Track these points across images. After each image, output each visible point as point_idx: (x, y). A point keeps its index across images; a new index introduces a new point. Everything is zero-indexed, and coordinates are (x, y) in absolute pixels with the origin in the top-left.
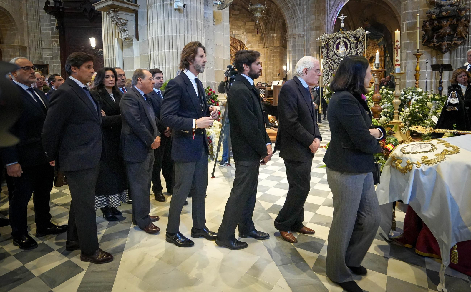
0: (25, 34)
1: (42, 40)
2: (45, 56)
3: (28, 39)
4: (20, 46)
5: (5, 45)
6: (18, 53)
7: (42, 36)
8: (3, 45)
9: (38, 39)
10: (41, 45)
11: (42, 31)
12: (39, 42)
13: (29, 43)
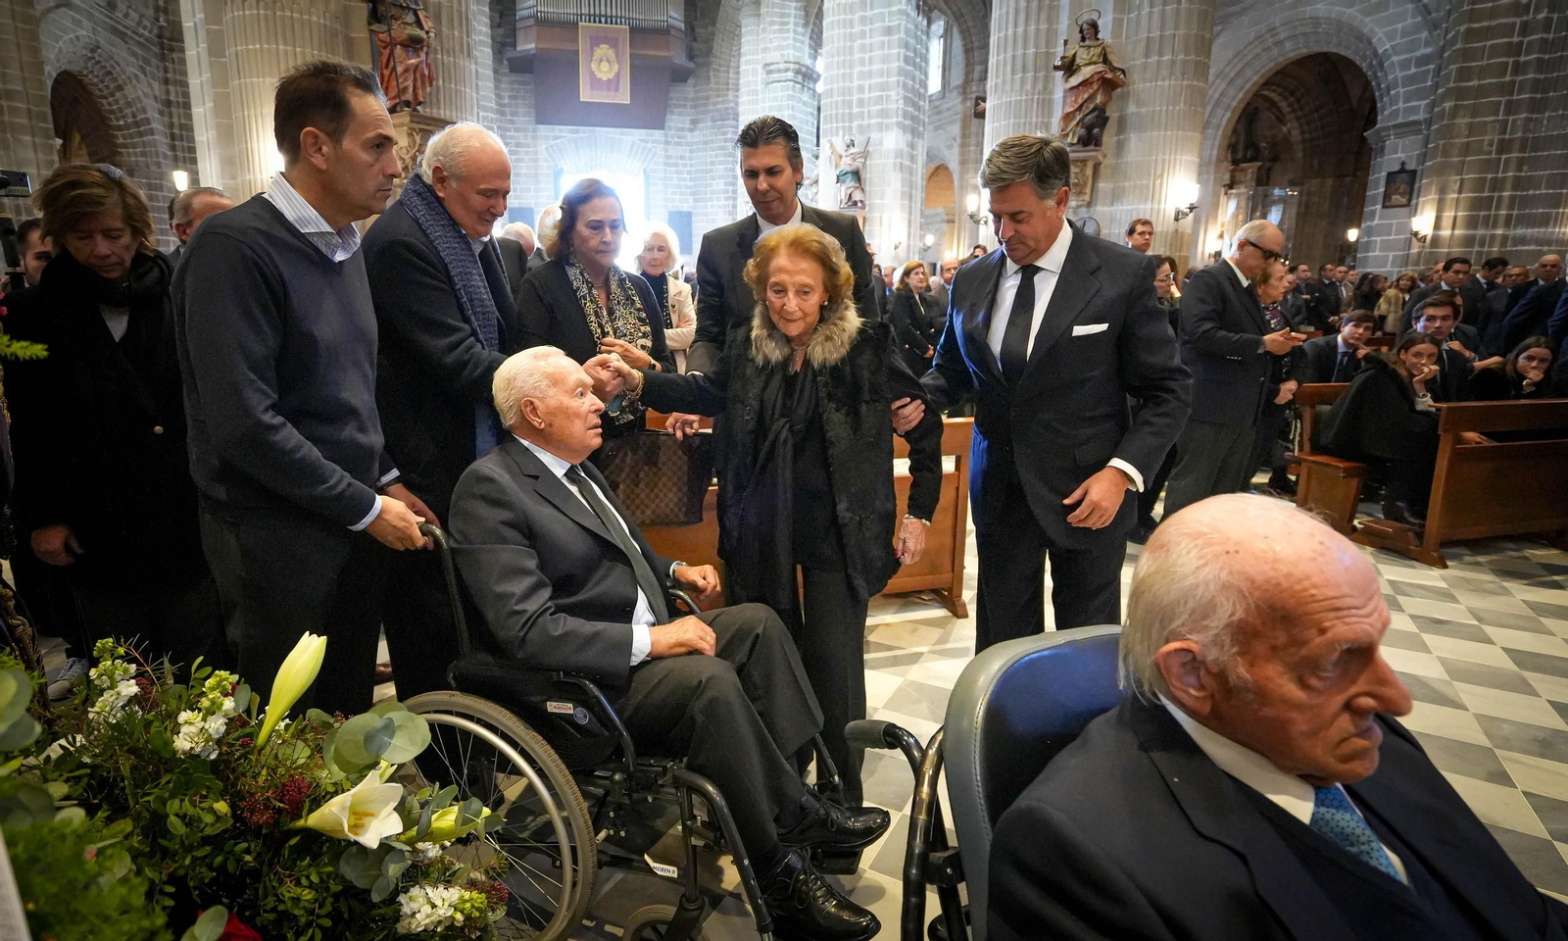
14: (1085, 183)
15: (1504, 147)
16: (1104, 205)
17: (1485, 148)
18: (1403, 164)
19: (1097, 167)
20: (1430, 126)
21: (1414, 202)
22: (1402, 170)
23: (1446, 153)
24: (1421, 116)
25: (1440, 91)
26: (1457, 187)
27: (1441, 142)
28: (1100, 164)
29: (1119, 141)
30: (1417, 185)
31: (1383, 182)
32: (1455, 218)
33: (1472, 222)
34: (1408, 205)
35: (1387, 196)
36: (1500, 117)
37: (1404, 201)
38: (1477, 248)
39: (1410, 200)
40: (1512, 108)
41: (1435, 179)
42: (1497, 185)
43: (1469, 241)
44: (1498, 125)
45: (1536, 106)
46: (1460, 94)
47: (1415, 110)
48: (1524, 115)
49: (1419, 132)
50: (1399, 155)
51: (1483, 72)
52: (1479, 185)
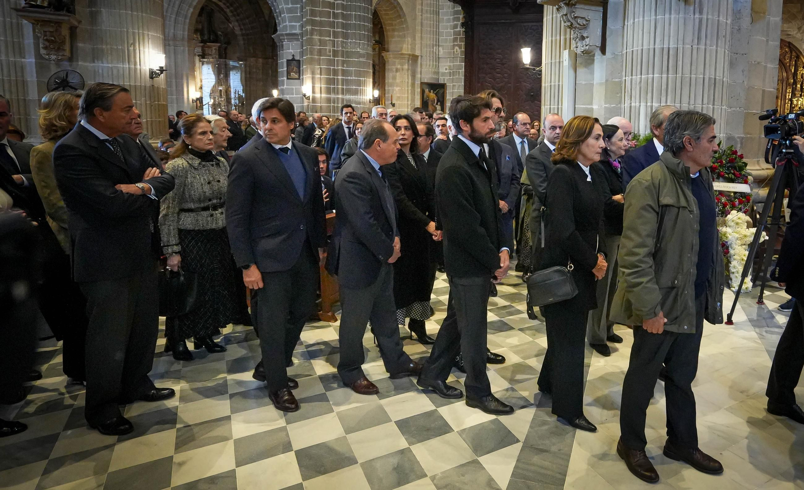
0: (418, 35)
1: (440, 44)
2: (442, 70)
3: (421, 43)
4: (410, 55)
5: (391, 53)
6: (407, 64)
7: (440, 38)
8: (388, 53)
9: (435, 43)
10: (437, 53)
11: (440, 30)
12: (435, 48)
13: (421, 50)
14: (63, 42)
15: (335, 53)
16: (85, 61)
17: (328, 53)
18: (293, 56)
19: (73, 30)
20: (302, 37)
21: (302, 77)
22: (293, 59)
23: (312, 53)
24: (298, 31)
25: (304, 20)
26: (319, 72)
27: (309, 47)
28: (76, 27)
29: (91, 13)
30: (301, 68)
31: (285, 65)
32: (321, 88)
33: (328, 91)
34: (299, 79)
35: (288, 73)
36: (331, 39)
37: (297, 76)
38: (332, 104)
39: (299, 76)
40: (335, 35)
41: (309, 66)
42: (335, 72)
43: (329, 100)
44: (331, 42)
45: (345, 36)
46: (313, 23)
47: (293, 27)
48: (341, 39)
49: (298, 40)
50: (291, 51)
51: (321, 14)
52: (328, 72)
